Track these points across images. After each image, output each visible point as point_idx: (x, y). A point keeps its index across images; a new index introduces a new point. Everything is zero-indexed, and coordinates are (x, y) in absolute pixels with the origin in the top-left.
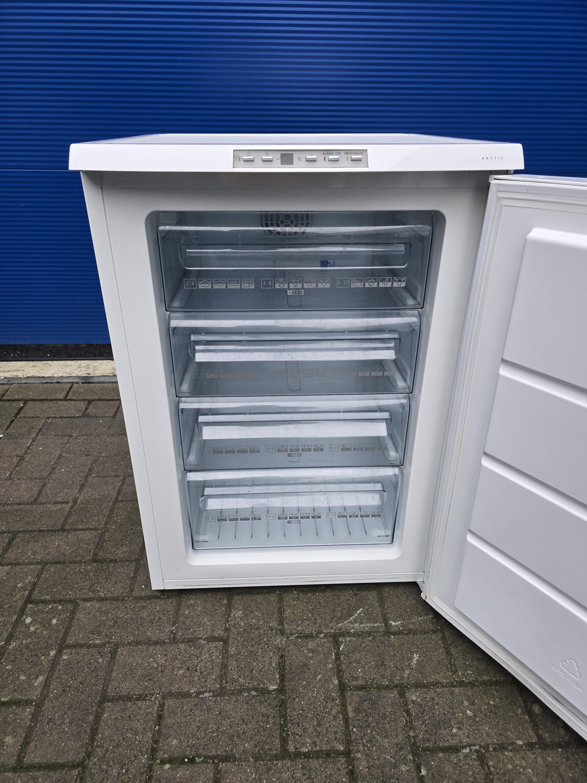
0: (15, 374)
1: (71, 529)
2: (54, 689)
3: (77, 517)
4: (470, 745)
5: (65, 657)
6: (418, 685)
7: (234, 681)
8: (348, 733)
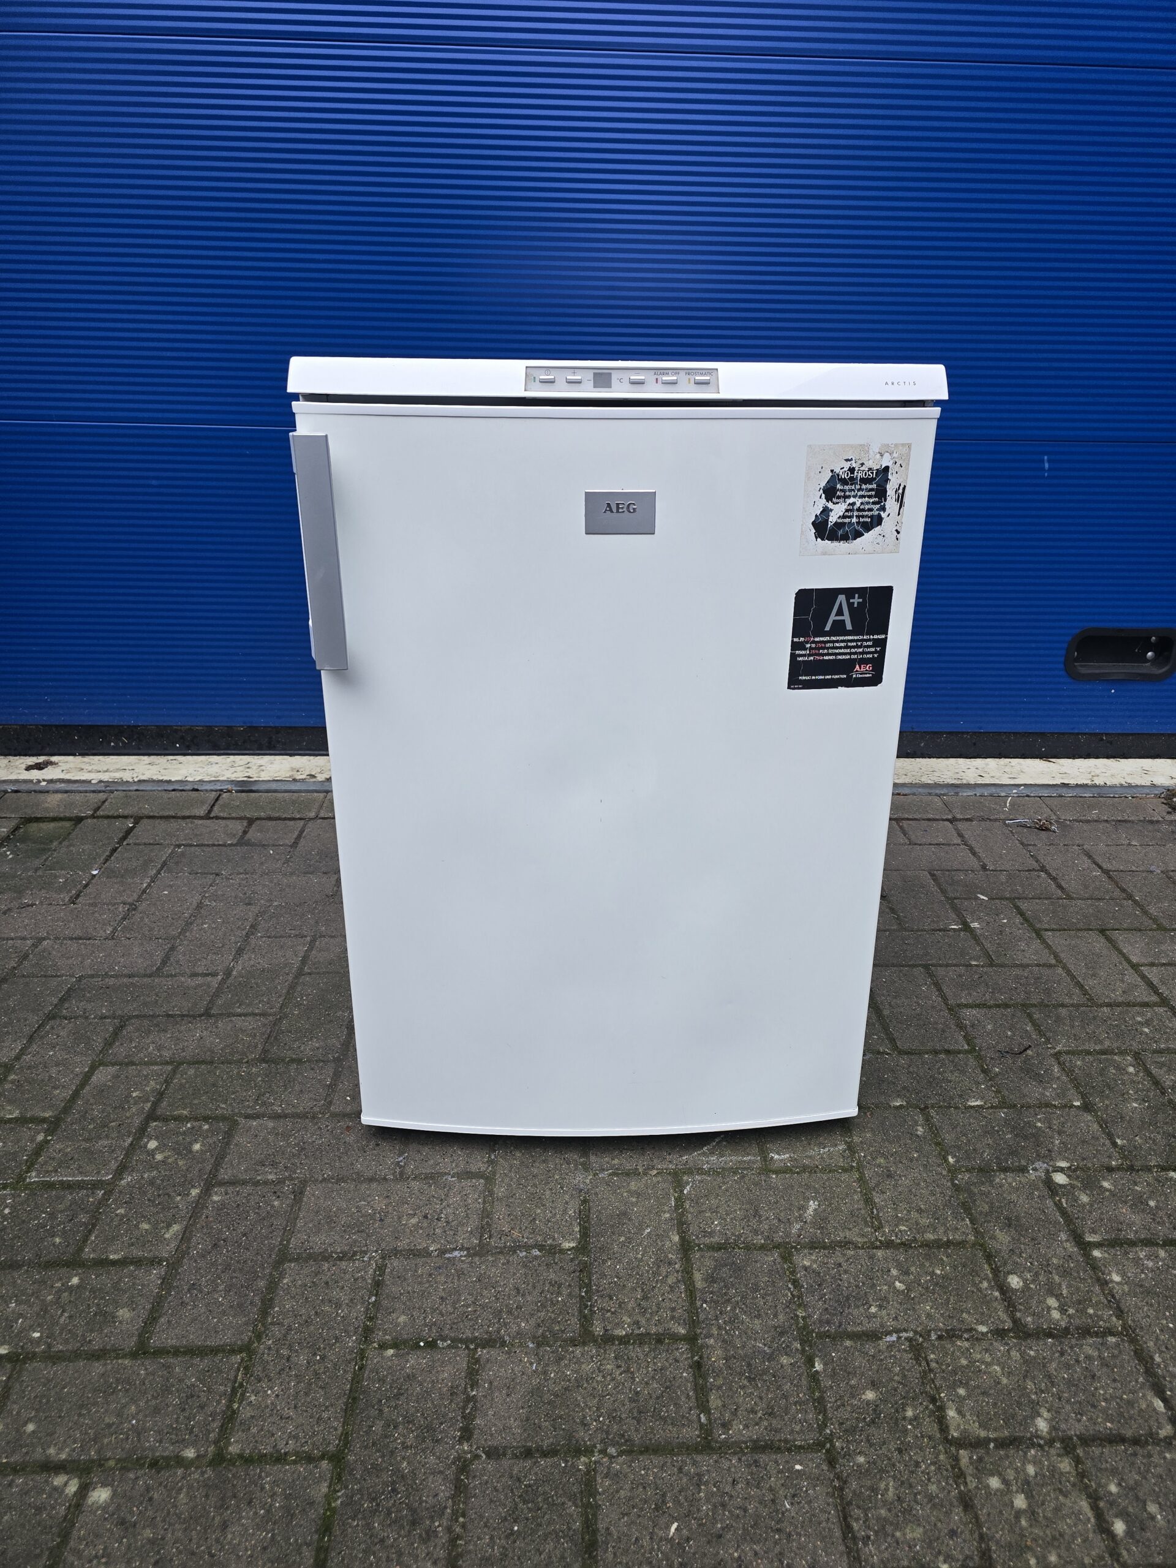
0: (117, 775)
1: (221, 1014)
2: (199, 1244)
3: (232, 996)
4: (898, 1331)
5: (216, 1198)
6: (813, 1246)
7: (502, 1233)
8: (693, 1310)
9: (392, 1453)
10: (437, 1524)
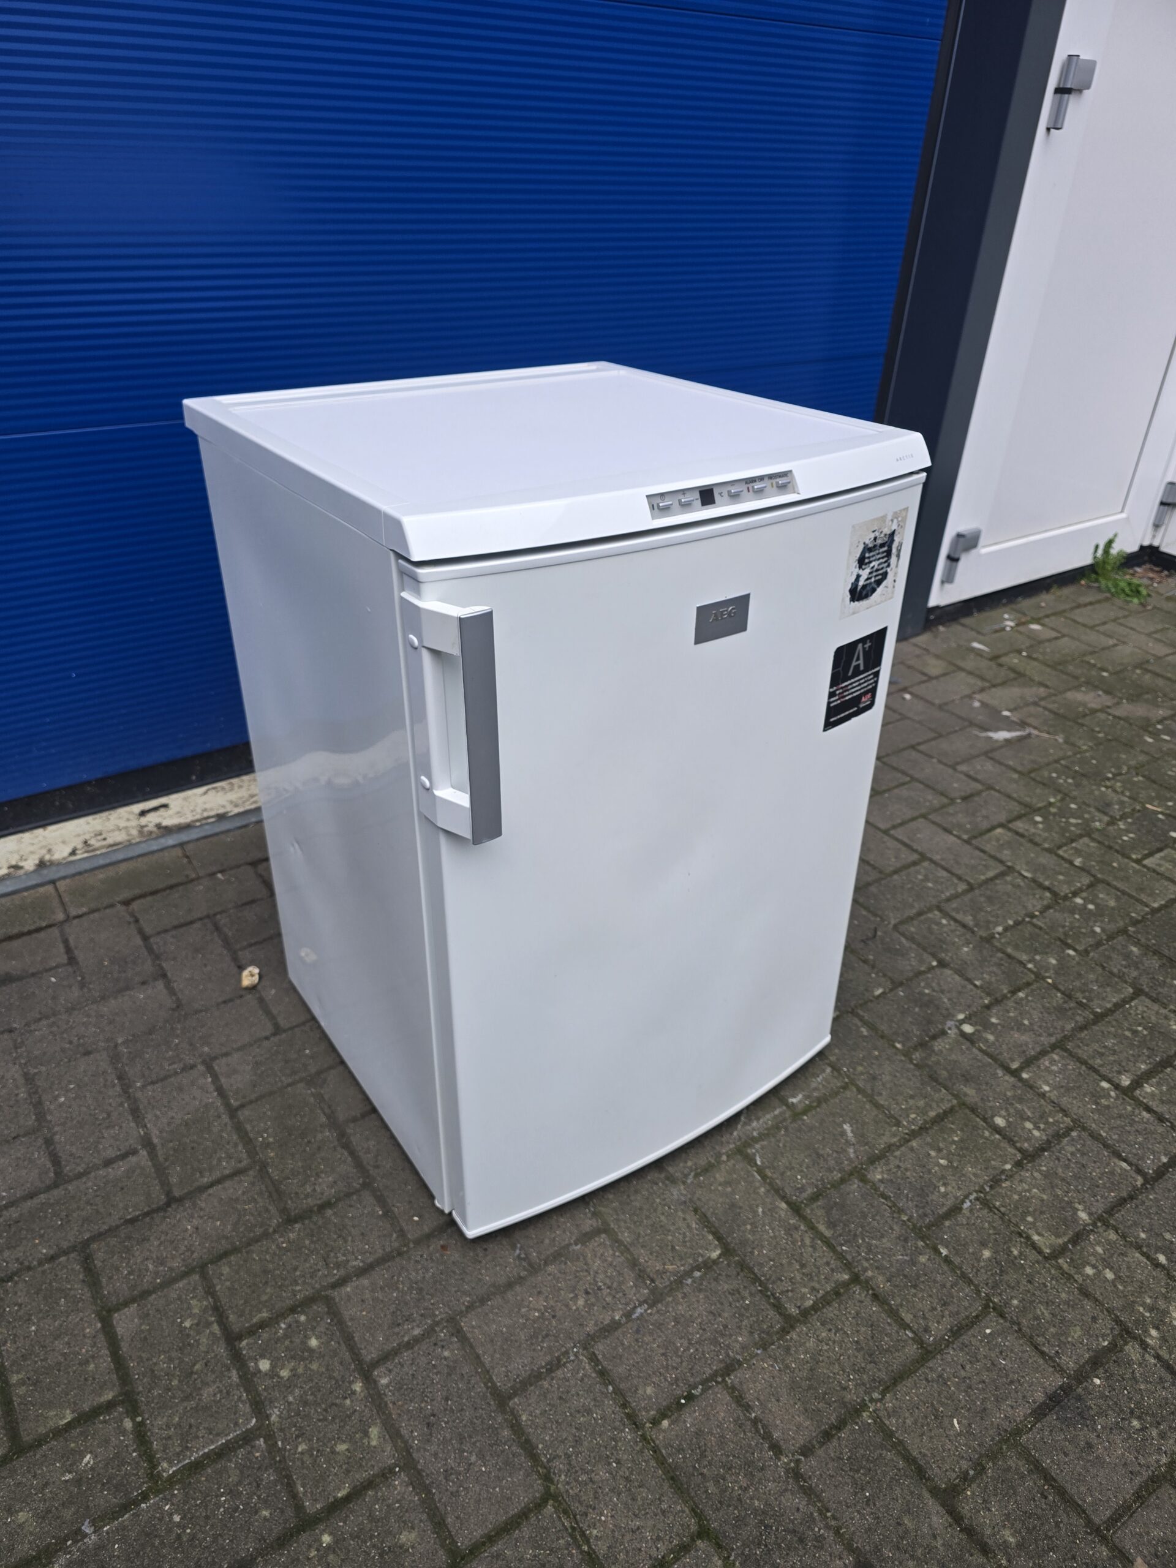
1: (191, 1193)
2: (412, 1432)
3: (181, 1166)
4: (967, 1197)
5: (384, 1381)
6: (873, 1160)
7: (660, 1273)
8: (840, 1256)
9: (739, 1500)
10: (817, 1529)
